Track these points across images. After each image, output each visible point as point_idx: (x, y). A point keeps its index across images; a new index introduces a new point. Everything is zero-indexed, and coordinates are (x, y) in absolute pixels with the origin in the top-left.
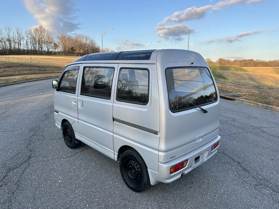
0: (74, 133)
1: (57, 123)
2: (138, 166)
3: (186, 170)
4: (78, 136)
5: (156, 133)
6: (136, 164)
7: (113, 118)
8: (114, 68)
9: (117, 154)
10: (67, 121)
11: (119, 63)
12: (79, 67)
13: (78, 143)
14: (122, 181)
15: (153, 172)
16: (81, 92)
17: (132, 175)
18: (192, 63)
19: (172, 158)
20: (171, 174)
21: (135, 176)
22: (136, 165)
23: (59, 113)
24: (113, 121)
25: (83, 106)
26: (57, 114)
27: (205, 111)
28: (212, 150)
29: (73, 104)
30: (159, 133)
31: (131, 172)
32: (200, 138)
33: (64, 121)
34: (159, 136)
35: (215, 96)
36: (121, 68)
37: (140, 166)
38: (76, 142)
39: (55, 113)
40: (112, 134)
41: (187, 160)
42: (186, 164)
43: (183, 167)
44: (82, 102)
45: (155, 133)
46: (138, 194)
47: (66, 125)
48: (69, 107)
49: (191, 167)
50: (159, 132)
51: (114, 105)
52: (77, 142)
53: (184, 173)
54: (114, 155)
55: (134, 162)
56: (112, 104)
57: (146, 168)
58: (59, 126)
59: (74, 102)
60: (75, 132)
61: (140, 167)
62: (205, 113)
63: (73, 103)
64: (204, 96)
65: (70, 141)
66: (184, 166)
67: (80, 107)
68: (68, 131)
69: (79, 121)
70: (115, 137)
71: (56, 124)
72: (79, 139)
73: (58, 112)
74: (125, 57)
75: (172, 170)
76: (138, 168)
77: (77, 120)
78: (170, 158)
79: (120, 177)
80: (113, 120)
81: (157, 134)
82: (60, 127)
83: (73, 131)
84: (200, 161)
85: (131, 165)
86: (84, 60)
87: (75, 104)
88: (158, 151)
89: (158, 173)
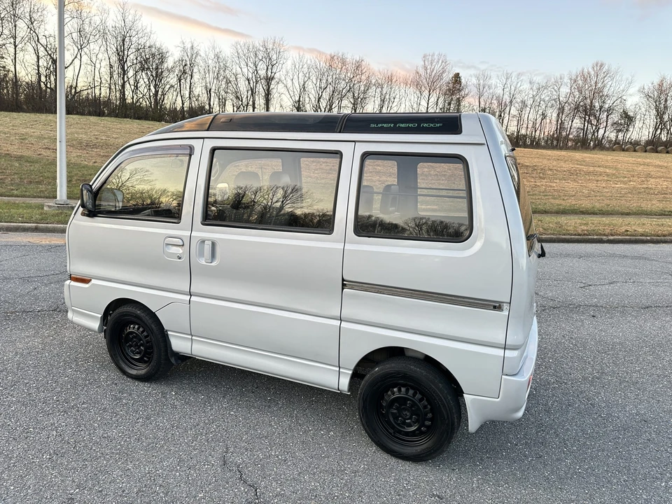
0: (167, 335)
1: (77, 312)
5: (497, 307)
7: (343, 280)
8: (338, 154)
11: (355, 142)
12: (191, 148)
15: (480, 400)
16: (206, 218)
24: (343, 289)
25: (214, 256)
26: (81, 285)
29: (168, 254)
30: (505, 307)
34: (506, 312)
36: (367, 154)
39: (70, 283)
40: (338, 322)
45: (494, 308)
47: (126, 314)
51: (349, 247)
54: (337, 378)
56: (340, 246)
58: (90, 321)
59: (177, 246)
60: (169, 333)
63: (170, 249)
67: (202, 260)
69: (197, 299)
70: (345, 328)
71: (70, 314)
72: (188, 351)
73: (85, 281)
74: (372, 125)
77: (187, 298)
80: (344, 286)
81: (502, 310)
82: (94, 324)
86: (208, 130)
87: (179, 251)
88: (502, 348)
89: (497, 400)
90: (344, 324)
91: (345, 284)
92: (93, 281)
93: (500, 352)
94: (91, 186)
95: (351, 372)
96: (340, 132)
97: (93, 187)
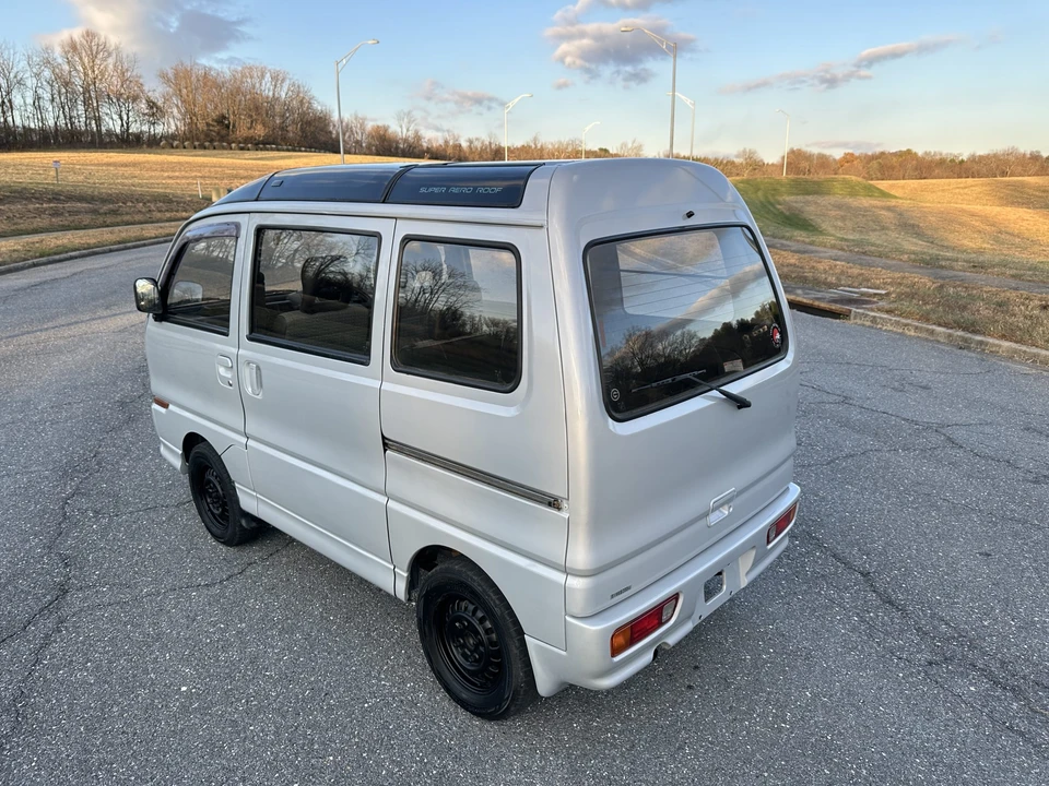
0: (234, 488)
1: (165, 445)
2: (488, 625)
3: (672, 633)
4: (249, 502)
5: (554, 503)
6: (480, 614)
7: (383, 437)
8: (377, 235)
9: (406, 575)
10: (204, 440)
11: (396, 218)
12: (238, 226)
13: (254, 524)
14: (430, 677)
15: (545, 648)
16: (252, 329)
17: (464, 656)
18: (690, 215)
19: (618, 594)
20: (613, 655)
21: (476, 661)
22: (482, 621)
23: (171, 407)
24: (385, 451)
25: (260, 383)
26: (163, 410)
27: (740, 403)
28: (768, 542)
29: (222, 378)
30: (565, 505)
31: (463, 646)
32: (722, 505)
33: (193, 442)
34: (564, 515)
35: (778, 336)
36: (407, 239)
37: (494, 622)
38: (244, 523)
39: (155, 406)
40: (383, 500)
41: (675, 597)
42: (670, 611)
43: (661, 624)
44: (258, 368)
45: (550, 505)
46: (491, 728)
47: (201, 456)
48: (205, 387)
49: (689, 617)
50: (564, 501)
51: (387, 386)
52: (247, 522)
53: (665, 643)
54: (393, 580)
55: (471, 607)
56: (377, 384)
57: (521, 633)
58: (174, 457)
59: (227, 368)
60: (237, 485)
61: (497, 627)
62: (739, 407)
63: (222, 371)
64: (734, 323)
65: (221, 515)
66: (664, 618)
67: (250, 389)
68: (212, 479)
69: (251, 443)
70: (392, 510)
71: (162, 449)
72: (255, 513)
73: (165, 405)
75: (620, 640)
76: (487, 631)
77: (244, 440)
78: (612, 596)
79: (421, 660)
80: (385, 444)
81: (559, 509)
82: (177, 463)
83: (231, 482)
84: (725, 587)
85: (460, 619)
86: (256, 200)
87: (229, 375)
88: (563, 572)
89: (564, 653)
90: (392, 504)
93: (562, 578)
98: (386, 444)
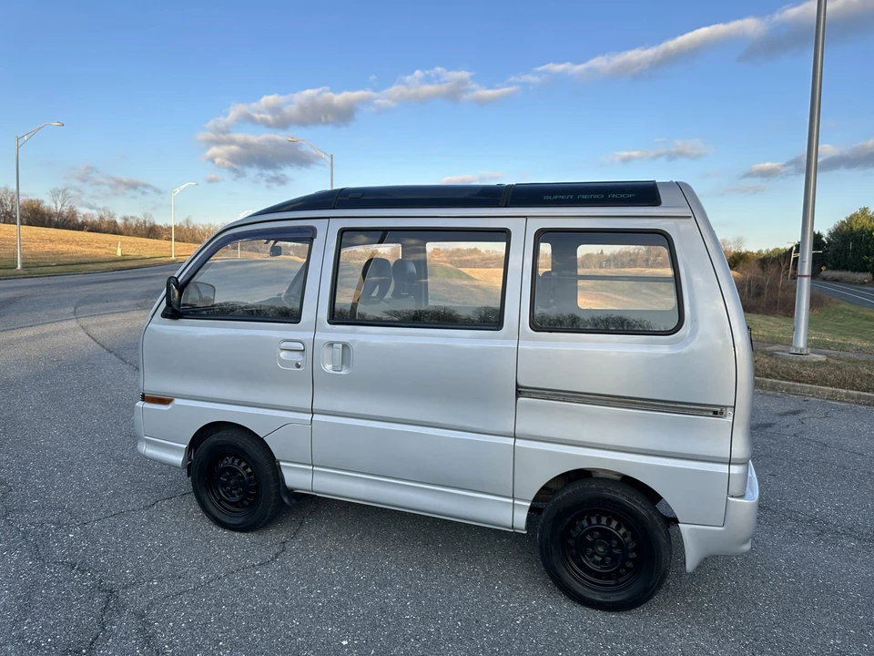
0: (279, 466)
1: (152, 443)
5: (717, 412)
7: (517, 386)
8: (504, 231)
11: (526, 217)
12: (313, 231)
15: (703, 530)
16: (333, 315)
21: (610, 563)
24: (517, 397)
26: (162, 407)
29: (283, 362)
30: (728, 412)
31: (593, 554)
34: (728, 419)
36: (542, 232)
40: (510, 441)
44: (345, 348)
45: (715, 413)
47: (222, 441)
50: (729, 409)
51: (525, 346)
54: (512, 512)
55: (604, 519)
56: (513, 344)
58: (170, 453)
59: (296, 351)
60: (281, 463)
63: (285, 355)
67: (329, 367)
68: (234, 465)
69: (321, 418)
70: (521, 448)
73: (165, 402)
74: (546, 198)
77: (308, 417)
80: (518, 394)
81: (724, 416)
82: (176, 458)
86: (334, 208)
87: (297, 357)
88: (725, 463)
89: (722, 528)
90: (520, 443)
91: (520, 392)
92: (177, 401)
93: (724, 469)
94: (177, 279)
95: (529, 504)
96: (506, 207)
97: (179, 280)
98: (520, 391)
